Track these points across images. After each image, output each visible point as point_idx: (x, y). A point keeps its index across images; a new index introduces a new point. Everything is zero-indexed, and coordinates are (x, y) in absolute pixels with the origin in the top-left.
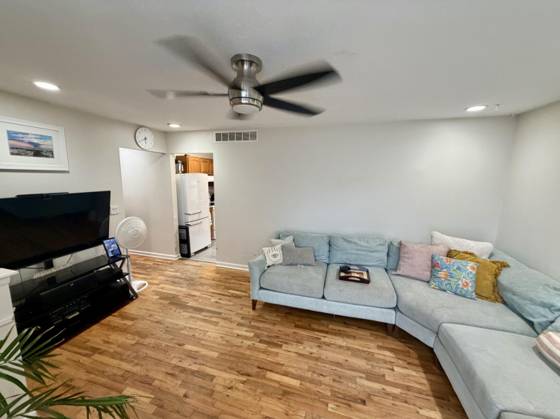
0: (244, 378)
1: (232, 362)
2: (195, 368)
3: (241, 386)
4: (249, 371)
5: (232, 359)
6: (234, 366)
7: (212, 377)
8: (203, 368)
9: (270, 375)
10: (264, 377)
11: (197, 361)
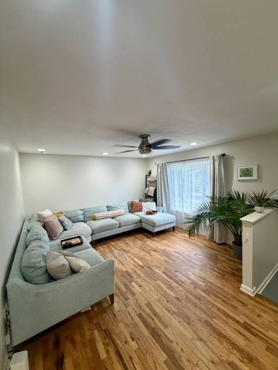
0: (151, 267)
1: (152, 275)
2: (171, 281)
3: (154, 266)
4: (147, 269)
5: (152, 276)
6: (153, 273)
7: (164, 273)
8: (167, 278)
9: (141, 264)
10: (144, 264)
11: (169, 283)
